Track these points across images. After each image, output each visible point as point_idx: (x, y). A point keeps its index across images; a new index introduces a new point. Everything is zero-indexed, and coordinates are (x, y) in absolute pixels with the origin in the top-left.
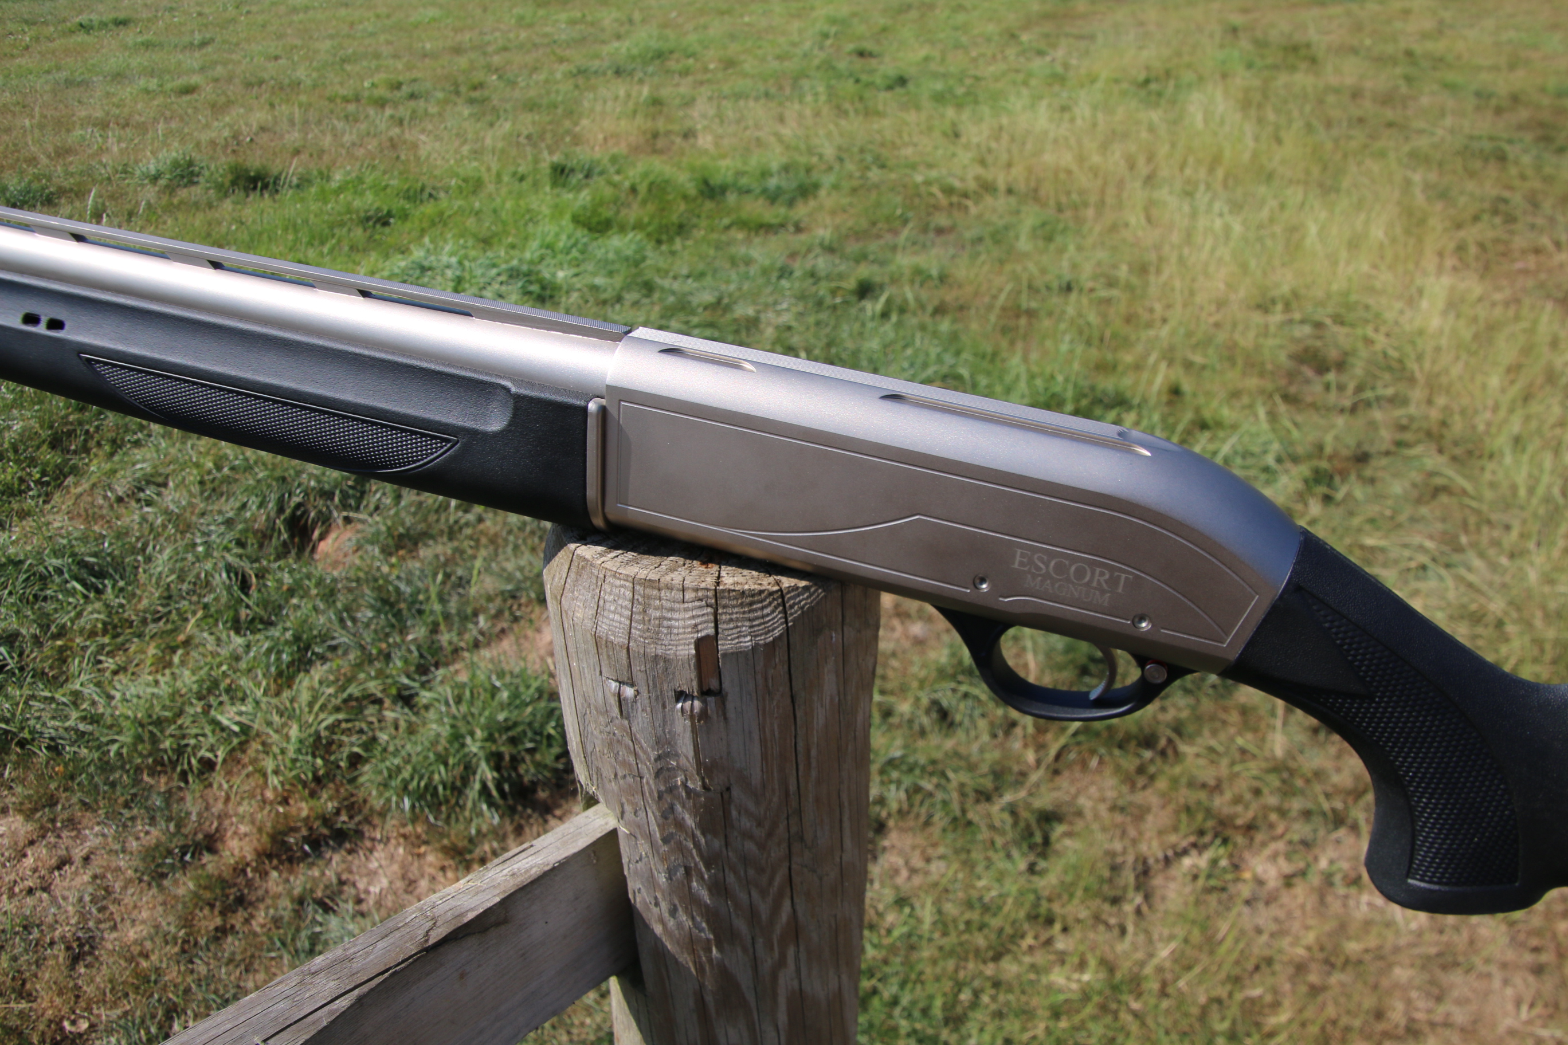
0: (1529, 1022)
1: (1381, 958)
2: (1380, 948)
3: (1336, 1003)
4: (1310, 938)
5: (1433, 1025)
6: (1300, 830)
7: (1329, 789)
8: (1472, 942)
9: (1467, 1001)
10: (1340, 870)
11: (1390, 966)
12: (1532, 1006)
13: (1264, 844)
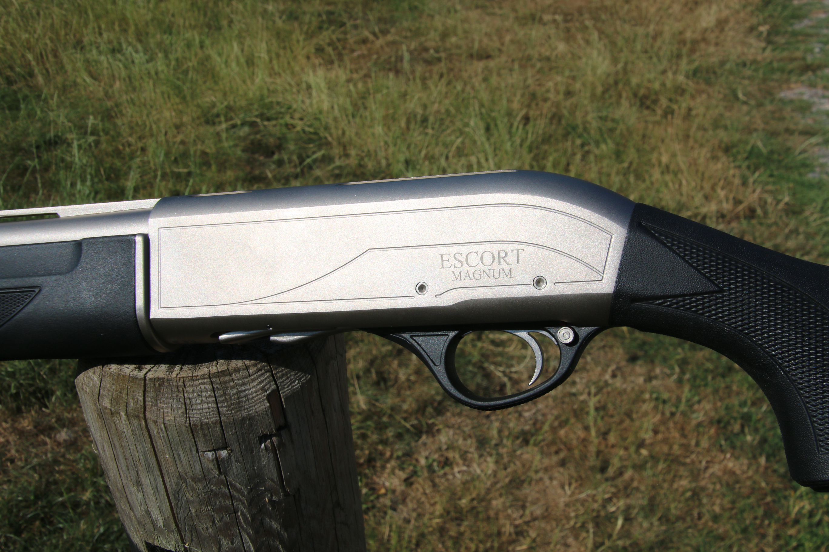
0: (573, 494)
1: (482, 500)
2: (478, 495)
3: (471, 540)
4: (439, 510)
5: (527, 523)
6: (400, 448)
7: (405, 415)
8: (524, 466)
9: (538, 499)
10: (434, 460)
11: (489, 501)
12: (570, 484)
13: (383, 467)
